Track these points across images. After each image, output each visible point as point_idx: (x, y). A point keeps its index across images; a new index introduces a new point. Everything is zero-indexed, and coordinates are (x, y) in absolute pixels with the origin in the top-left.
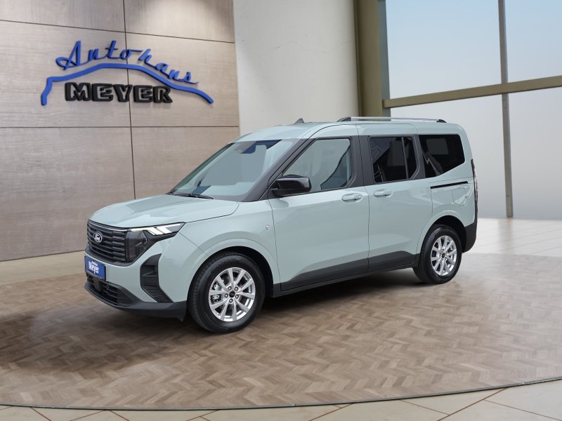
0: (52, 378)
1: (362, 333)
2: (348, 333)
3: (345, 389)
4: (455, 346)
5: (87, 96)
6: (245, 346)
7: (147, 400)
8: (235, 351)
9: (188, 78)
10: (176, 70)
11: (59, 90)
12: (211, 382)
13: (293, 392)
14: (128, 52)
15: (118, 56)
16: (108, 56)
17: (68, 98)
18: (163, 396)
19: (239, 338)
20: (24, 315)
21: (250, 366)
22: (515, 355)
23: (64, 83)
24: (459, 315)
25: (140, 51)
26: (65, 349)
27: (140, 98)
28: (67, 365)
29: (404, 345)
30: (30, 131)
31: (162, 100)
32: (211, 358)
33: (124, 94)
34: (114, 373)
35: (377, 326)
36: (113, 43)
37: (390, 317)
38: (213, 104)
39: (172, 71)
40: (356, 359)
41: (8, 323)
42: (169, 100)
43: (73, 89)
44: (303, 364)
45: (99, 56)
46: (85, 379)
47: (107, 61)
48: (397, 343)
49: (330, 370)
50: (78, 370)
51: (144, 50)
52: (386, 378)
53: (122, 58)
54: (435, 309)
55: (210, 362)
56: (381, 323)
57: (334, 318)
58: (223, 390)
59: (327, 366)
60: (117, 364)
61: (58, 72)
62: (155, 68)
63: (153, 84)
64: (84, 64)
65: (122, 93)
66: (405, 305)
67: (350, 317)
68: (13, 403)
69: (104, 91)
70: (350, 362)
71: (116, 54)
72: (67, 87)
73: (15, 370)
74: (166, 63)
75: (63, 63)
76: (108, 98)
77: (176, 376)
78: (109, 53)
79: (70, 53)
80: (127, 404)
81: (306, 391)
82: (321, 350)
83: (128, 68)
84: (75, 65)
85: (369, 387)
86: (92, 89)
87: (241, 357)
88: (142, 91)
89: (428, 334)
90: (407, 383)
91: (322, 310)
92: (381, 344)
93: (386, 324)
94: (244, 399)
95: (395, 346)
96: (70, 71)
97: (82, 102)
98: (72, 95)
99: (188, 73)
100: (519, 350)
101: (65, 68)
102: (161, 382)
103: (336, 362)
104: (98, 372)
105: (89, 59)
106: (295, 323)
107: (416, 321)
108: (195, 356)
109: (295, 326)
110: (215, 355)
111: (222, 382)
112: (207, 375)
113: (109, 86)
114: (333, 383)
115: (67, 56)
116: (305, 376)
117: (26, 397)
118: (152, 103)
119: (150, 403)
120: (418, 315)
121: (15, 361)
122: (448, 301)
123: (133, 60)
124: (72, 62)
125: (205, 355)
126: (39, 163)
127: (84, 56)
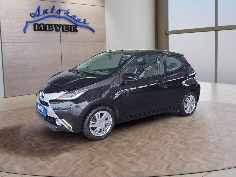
0: (28, 159)
1: (154, 141)
2: (148, 141)
3: (146, 170)
4: (192, 149)
5: (43, 29)
6: (107, 146)
8: (103, 149)
9: (85, 21)
10: (80, 18)
11: (31, 26)
12: (93, 164)
13: (125, 171)
14: (60, 11)
15: (56, 12)
16: (52, 12)
17: (35, 30)
18: (73, 170)
19: (104, 142)
20: (16, 126)
21: (108, 156)
22: (215, 155)
24: (194, 133)
25: (65, 10)
26: (33, 145)
27: (65, 30)
28: (34, 153)
29: (171, 148)
30: (19, 44)
31: (74, 31)
32: (93, 152)
33: (58, 28)
34: (53, 158)
35: (160, 138)
36: (54, 7)
37: (166, 133)
39: (78, 18)
40: (151, 154)
41: (10, 130)
43: (37, 26)
44: (130, 156)
45: (48, 12)
46: (42, 160)
47: (51, 14)
48: (168, 147)
49: (141, 160)
50: (38, 156)
52: (163, 165)
53: (57, 13)
54: (184, 130)
55: (92, 154)
56: (162, 136)
57: (143, 133)
58: (97, 169)
59: (140, 158)
60: (55, 153)
61: (31, 19)
62: (71, 17)
63: (70, 24)
64: (41, 15)
65: (57, 28)
66: (172, 127)
67: (149, 132)
68: (12, 172)
70: (149, 156)
71: (55, 11)
72: (34, 25)
74: (76, 15)
75: (33, 15)
76: (51, 30)
77: (78, 160)
78: (52, 11)
80: (58, 174)
81: (131, 170)
82: (137, 149)
83: (60, 17)
84: (38, 16)
85: (156, 169)
86: (45, 26)
87: (105, 152)
88: (66, 27)
89: (181, 142)
90: (172, 168)
91: (138, 128)
92: (162, 147)
93: (164, 136)
94: (106, 173)
97: (41, 32)
99: (85, 19)
100: (217, 152)
101: (34, 17)
102: (72, 163)
103: (143, 156)
105: (44, 14)
106: (127, 134)
107: (176, 136)
108: (86, 150)
109: (127, 136)
110: (94, 150)
111: (97, 164)
112: (91, 161)
113: (52, 25)
114: (142, 166)
115: (35, 12)
116: (131, 162)
117: (18, 169)
118: (70, 32)
119: (67, 174)
120: (177, 132)
122: (189, 126)
123: (62, 14)
124: (37, 15)
125: (90, 150)
126: (22, 57)
127: (41, 12)
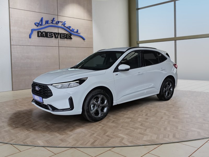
0: (47, 135)
2: (147, 117)
3: (157, 138)
4: (185, 122)
5: (45, 36)
6: (113, 122)
7: (87, 143)
8: (110, 124)
9: (77, 31)
10: (74, 29)
11: (35, 33)
12: (108, 136)
13: (139, 140)
14: (58, 22)
15: (55, 23)
16: (52, 23)
17: (38, 36)
18: (92, 142)
19: (110, 119)
20: (29, 110)
21: (118, 129)
22: (207, 125)
23: (37, 31)
24: (180, 111)
25: (62, 22)
27: (62, 37)
28: (52, 129)
29: (168, 122)
30: (25, 47)
31: (69, 38)
32: (103, 127)
33: (57, 36)
35: (155, 115)
36: (54, 19)
37: (158, 111)
38: (85, 40)
39: (72, 29)
40: (154, 127)
41: (24, 113)
42: (71, 38)
43: (40, 33)
44: (137, 129)
45: (49, 23)
47: (51, 24)
48: (165, 121)
49: (148, 130)
50: (56, 131)
51: (64, 21)
52: (169, 135)
53: (56, 24)
54: (171, 109)
55: (104, 128)
56: (156, 114)
57: (139, 112)
58: (113, 139)
59: (146, 130)
61: (35, 27)
62: (67, 28)
63: (67, 33)
64: (44, 25)
65: (56, 35)
66: (160, 107)
67: (144, 111)
68: (36, 145)
69: (50, 34)
70: (153, 128)
71: (54, 22)
72: (38, 32)
73: (32, 131)
74: (70, 26)
75: (37, 24)
76: (52, 37)
77: (93, 134)
78: (52, 22)
79: (39, 21)
80: (80, 145)
81: (143, 140)
83: (58, 27)
84: (41, 25)
85: (165, 138)
86: (46, 33)
87: (114, 126)
88: (63, 35)
89: (174, 117)
90: (177, 136)
91: (134, 109)
92: (160, 121)
93: (158, 114)
94: (123, 143)
95: (165, 122)
96: (39, 27)
97: (43, 38)
98: (40, 35)
99: (77, 30)
101: (37, 26)
102: (89, 136)
103: (149, 128)
104: (64, 132)
105: (46, 24)
106: (127, 113)
107: (167, 113)
108: (97, 126)
109: (127, 114)
110: (104, 126)
111: (111, 136)
112: (105, 134)
113: (52, 33)
114: (151, 136)
115: (39, 22)
117: (40, 143)
118: (66, 39)
119: (88, 145)
120: (167, 111)
121: (31, 128)
122: (173, 106)
123: (60, 25)
124: (40, 24)
125: (101, 126)
126: (28, 58)
127: (44, 23)
